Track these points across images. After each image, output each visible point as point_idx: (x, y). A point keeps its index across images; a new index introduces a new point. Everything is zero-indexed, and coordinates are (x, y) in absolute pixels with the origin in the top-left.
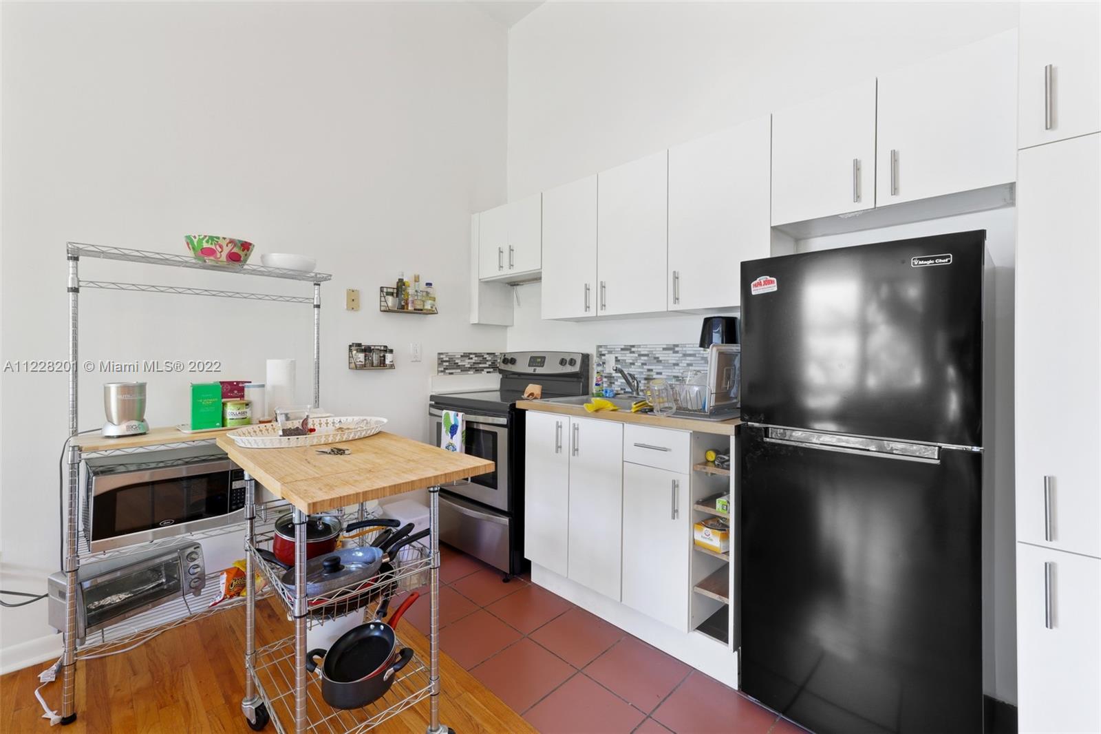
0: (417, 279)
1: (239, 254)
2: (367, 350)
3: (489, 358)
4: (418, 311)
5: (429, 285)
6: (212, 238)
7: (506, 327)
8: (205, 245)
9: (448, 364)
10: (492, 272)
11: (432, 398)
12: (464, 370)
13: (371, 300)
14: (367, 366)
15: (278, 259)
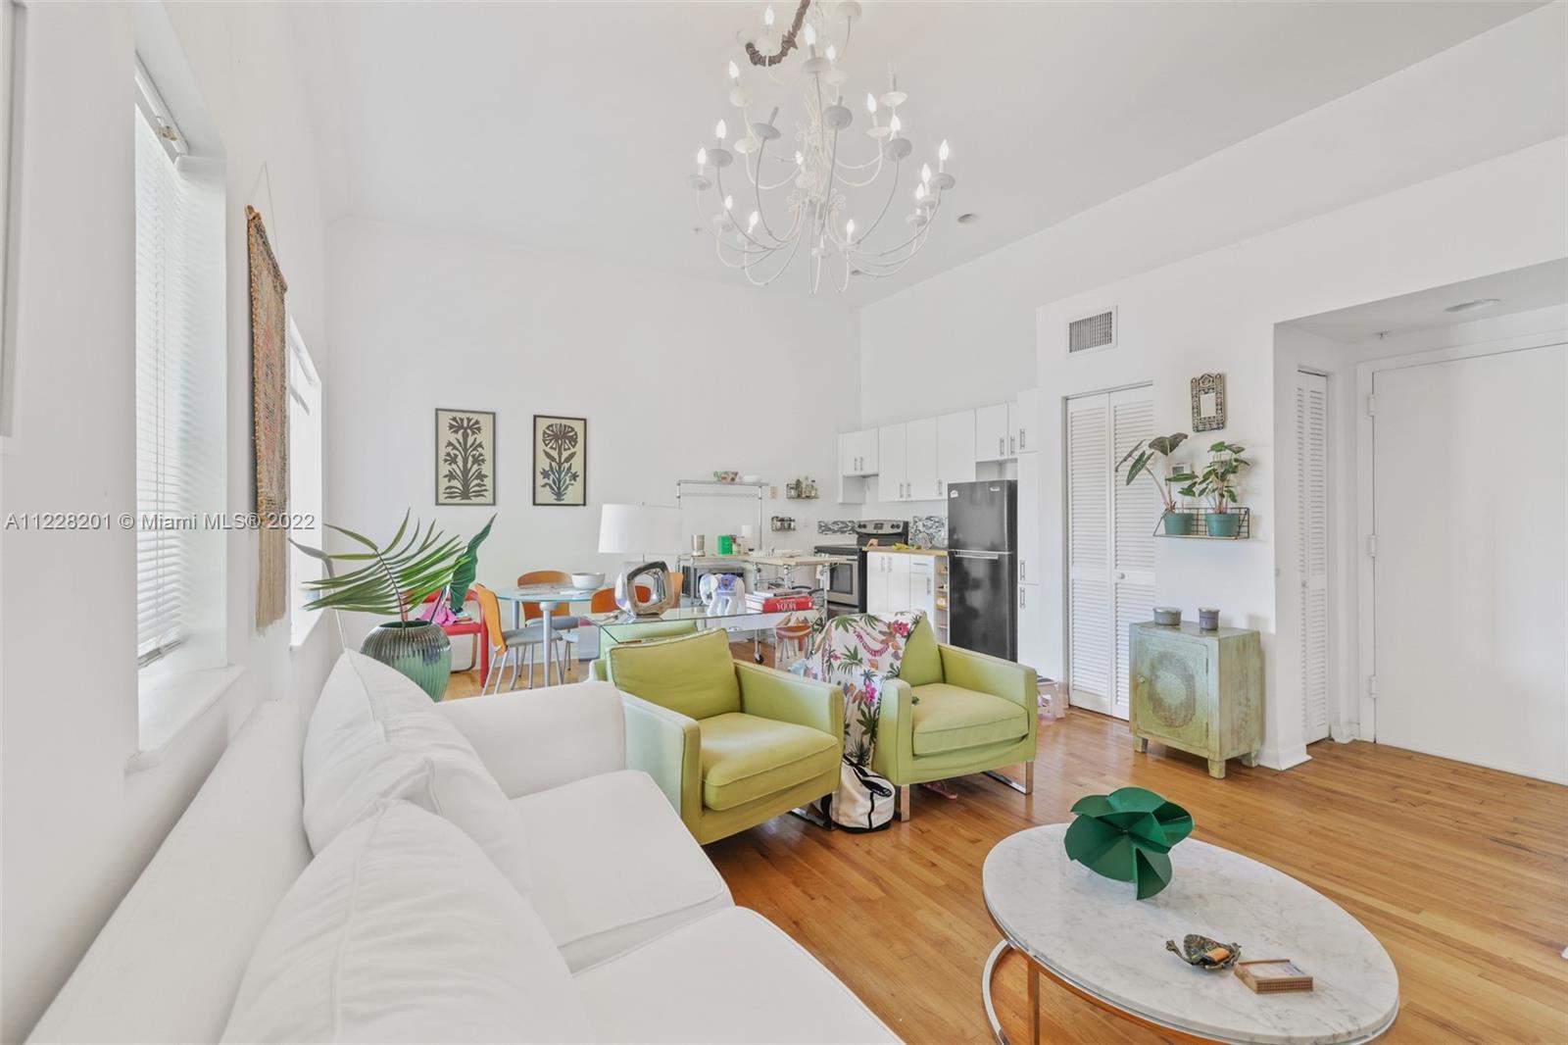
0: (807, 478)
1: (730, 478)
2: (782, 520)
3: (849, 524)
4: (807, 497)
5: (813, 481)
7: (860, 504)
8: (720, 474)
9: (825, 529)
10: (851, 472)
11: (816, 548)
12: (834, 532)
13: (782, 491)
14: (782, 529)
15: (748, 478)
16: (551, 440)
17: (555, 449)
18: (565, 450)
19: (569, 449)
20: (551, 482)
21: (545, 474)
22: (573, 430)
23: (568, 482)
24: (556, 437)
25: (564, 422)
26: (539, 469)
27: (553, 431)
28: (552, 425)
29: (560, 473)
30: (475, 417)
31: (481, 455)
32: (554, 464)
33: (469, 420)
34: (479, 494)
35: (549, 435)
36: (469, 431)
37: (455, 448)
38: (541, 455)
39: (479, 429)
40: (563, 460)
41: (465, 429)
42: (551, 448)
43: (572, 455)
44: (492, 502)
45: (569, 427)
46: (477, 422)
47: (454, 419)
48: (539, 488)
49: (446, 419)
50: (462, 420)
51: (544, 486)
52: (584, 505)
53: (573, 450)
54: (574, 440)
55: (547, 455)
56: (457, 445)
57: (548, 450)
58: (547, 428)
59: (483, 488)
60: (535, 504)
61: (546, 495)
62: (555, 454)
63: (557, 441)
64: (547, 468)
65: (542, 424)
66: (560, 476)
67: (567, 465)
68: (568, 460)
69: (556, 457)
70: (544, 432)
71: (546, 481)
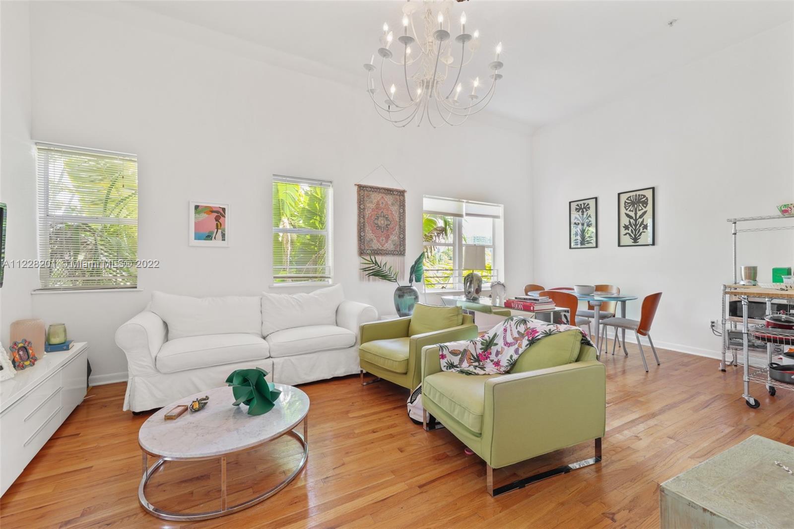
6: (785, 205)
8: (783, 209)
16: (630, 206)
17: (632, 211)
18: (639, 210)
19: (642, 209)
20: (630, 232)
21: (626, 227)
22: (644, 196)
23: (641, 231)
24: (633, 203)
25: (638, 193)
26: (622, 225)
27: (631, 200)
28: (630, 197)
29: (636, 225)
30: (586, 202)
31: (590, 221)
32: (632, 221)
33: (584, 204)
34: (589, 242)
35: (628, 203)
36: (584, 210)
37: (578, 220)
38: (623, 216)
39: (589, 208)
40: (638, 217)
41: (583, 209)
42: (630, 211)
43: (645, 212)
44: (594, 245)
45: (642, 195)
46: (588, 204)
47: (578, 205)
48: (622, 236)
49: (574, 205)
50: (581, 205)
51: (626, 234)
52: (653, 244)
53: (645, 210)
54: (645, 203)
55: (628, 215)
56: (580, 218)
57: (628, 212)
58: (627, 199)
59: (591, 239)
60: (619, 245)
61: (627, 240)
62: (632, 214)
63: (633, 206)
64: (627, 224)
65: (624, 198)
66: (636, 227)
67: (640, 220)
68: (641, 217)
69: (633, 216)
70: (625, 202)
71: (627, 231)
